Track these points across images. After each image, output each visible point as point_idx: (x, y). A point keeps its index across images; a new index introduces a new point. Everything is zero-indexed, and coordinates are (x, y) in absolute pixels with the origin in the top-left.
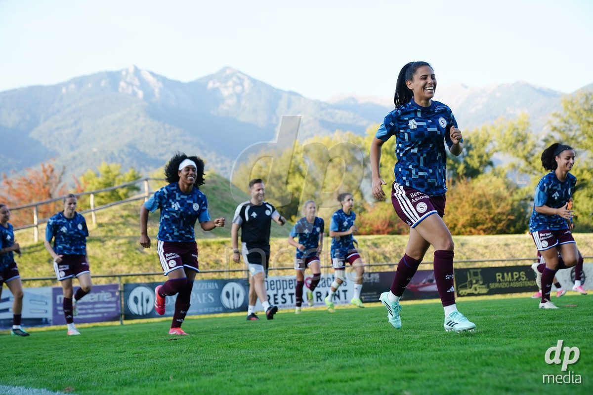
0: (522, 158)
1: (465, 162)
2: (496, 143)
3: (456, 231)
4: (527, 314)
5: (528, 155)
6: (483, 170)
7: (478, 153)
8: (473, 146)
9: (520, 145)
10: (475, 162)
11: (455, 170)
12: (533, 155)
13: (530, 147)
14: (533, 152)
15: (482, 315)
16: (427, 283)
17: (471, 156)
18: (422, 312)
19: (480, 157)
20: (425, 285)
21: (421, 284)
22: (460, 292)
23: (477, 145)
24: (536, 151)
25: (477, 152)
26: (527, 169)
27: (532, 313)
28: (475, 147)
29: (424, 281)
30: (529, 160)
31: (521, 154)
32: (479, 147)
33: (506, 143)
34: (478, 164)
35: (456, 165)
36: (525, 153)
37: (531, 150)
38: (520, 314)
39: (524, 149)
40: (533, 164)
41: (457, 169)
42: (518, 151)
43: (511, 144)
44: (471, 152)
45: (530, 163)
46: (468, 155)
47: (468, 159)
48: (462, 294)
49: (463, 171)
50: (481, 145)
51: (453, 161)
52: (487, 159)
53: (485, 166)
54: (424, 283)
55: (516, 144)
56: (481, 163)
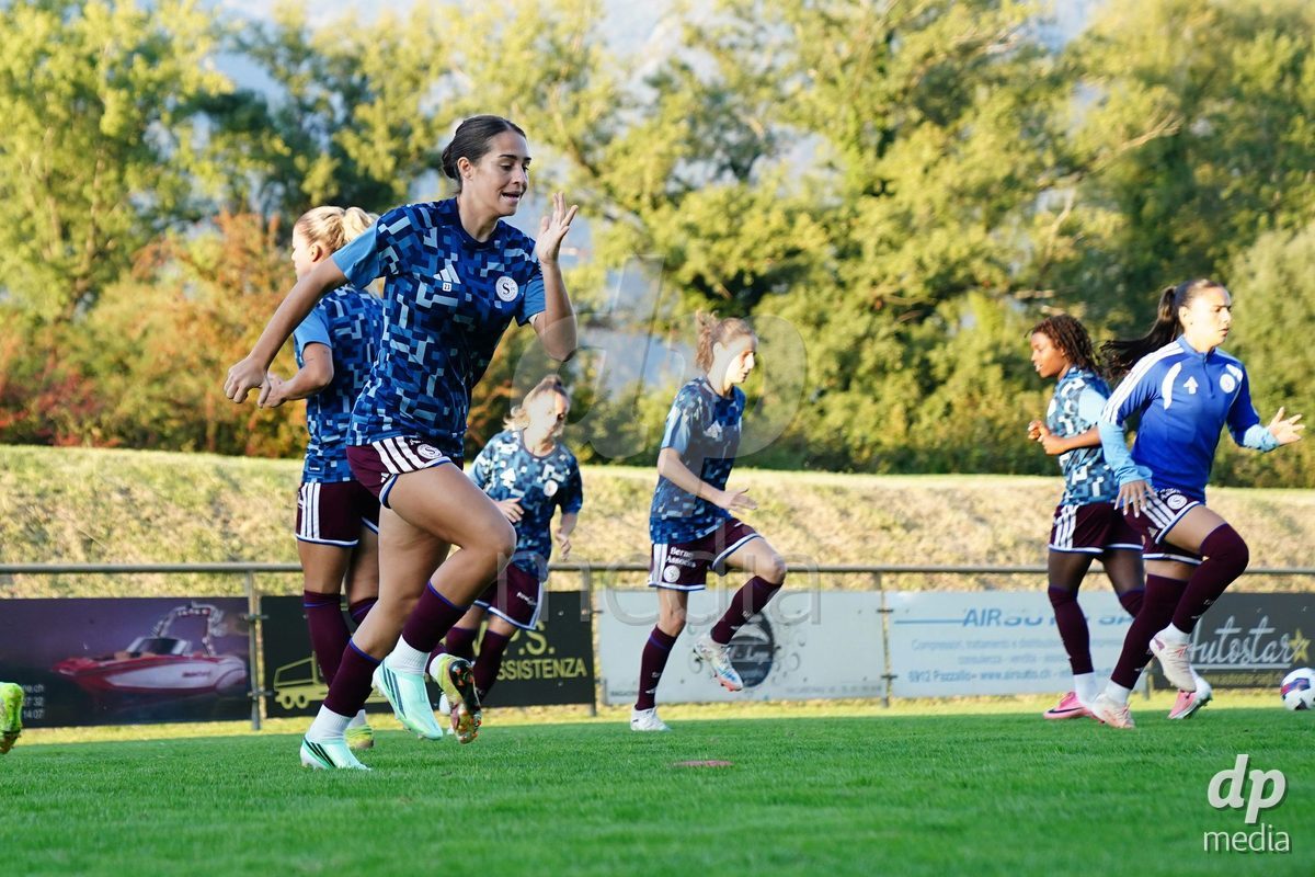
0: (565, 148)
1: (338, 151)
2: (465, 81)
3: (284, 436)
4: (536, 793)
5: (590, 139)
6: (409, 186)
7: (391, 118)
8: (372, 87)
9: (559, 93)
10: (376, 155)
11: (292, 183)
12: (606, 140)
13: (599, 106)
14: (606, 126)
15: (357, 794)
16: (147, 655)
17: (360, 128)
18: (112, 776)
19: (399, 132)
20: (136, 663)
21: (121, 658)
22: (280, 699)
23: (389, 87)
24: (620, 123)
25: (385, 111)
26: (580, 195)
27: (554, 792)
28: (382, 92)
29: (132, 648)
30: (590, 158)
31: (562, 134)
32: (398, 94)
33: (506, 83)
34: (389, 163)
35: (300, 162)
36: (578, 127)
37: (603, 116)
38: (509, 795)
39: (576, 111)
40: (605, 178)
41: (301, 178)
42: (550, 117)
43: (523, 88)
44: (362, 112)
45: (595, 172)
46: (348, 121)
47: (349, 140)
48: (288, 707)
49: (325, 187)
50: (407, 85)
51: (287, 143)
52: (425, 144)
53: (418, 173)
54: (136, 654)
55: (543, 87)
56: (400, 157)
